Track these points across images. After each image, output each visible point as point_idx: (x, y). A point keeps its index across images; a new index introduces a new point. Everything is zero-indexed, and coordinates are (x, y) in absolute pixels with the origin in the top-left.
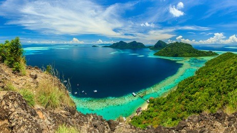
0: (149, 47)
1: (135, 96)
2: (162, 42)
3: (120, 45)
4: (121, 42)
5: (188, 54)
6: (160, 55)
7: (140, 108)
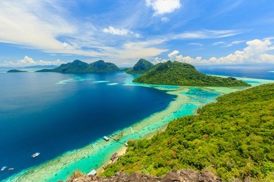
0: (126, 70)
1: (107, 141)
2: (146, 61)
3: (76, 68)
4: (77, 62)
5: (186, 81)
6: (142, 82)
7: (116, 154)
